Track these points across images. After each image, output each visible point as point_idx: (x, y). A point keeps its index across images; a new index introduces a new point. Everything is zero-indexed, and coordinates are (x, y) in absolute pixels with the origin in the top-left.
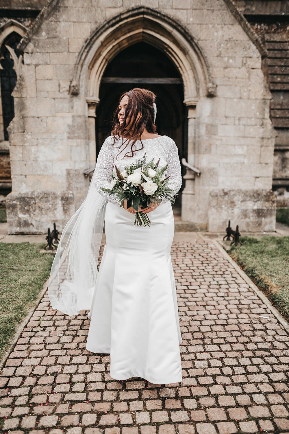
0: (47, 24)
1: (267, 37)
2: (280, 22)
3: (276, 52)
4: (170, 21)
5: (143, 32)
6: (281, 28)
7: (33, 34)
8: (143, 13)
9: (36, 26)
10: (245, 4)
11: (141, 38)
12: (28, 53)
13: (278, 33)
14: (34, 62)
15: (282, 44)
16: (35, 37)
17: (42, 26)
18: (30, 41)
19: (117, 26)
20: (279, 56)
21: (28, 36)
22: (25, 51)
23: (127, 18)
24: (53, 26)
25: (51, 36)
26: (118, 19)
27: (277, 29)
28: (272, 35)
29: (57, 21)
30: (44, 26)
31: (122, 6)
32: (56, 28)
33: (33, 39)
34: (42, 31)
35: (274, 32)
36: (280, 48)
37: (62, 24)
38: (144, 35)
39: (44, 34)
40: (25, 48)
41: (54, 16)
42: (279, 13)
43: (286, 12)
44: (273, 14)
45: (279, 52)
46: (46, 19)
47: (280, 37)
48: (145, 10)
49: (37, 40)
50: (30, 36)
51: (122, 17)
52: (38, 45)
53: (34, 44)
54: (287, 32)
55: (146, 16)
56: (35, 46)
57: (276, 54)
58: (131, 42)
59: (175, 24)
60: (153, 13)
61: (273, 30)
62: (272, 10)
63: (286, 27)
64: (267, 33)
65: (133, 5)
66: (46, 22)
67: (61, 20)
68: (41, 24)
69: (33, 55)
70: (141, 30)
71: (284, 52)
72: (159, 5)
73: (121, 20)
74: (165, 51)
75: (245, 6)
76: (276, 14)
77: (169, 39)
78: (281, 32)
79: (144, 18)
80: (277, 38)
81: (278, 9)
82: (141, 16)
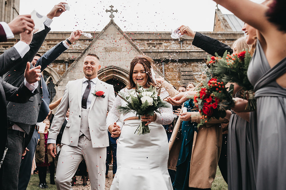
0: (70, 74)
1: (182, 69)
2: (188, 62)
3: (187, 76)
4: (125, 71)
5: (113, 75)
6: (188, 65)
7: (63, 78)
8: (113, 68)
9: (65, 75)
10: (168, 54)
11: (112, 78)
12: (60, 86)
13: (187, 67)
14: (63, 89)
15: (190, 72)
16: (64, 79)
17: (67, 75)
18: (61, 81)
19: (101, 73)
20: (189, 78)
21: (61, 79)
22: (59, 85)
23: (105, 70)
24: (72, 75)
25: (71, 78)
26: (102, 71)
27: (187, 65)
28: (184, 68)
29: (74, 72)
30: (68, 74)
31: (104, 66)
32: (74, 75)
33: (63, 80)
34: (67, 76)
35: (185, 67)
36: (189, 75)
37: (77, 74)
38: (114, 76)
39: (68, 77)
40: (59, 83)
41: (73, 70)
42: (186, 58)
43: (190, 57)
44: (183, 58)
45: (189, 76)
46: (69, 71)
47: (189, 69)
48: (114, 67)
49: (65, 80)
50: (62, 78)
51: (104, 70)
52: (65, 82)
53: (63, 82)
54: (192, 66)
55: (114, 69)
56: (63, 83)
57: (187, 77)
58: (107, 79)
59: (127, 72)
60: (117, 68)
61: (184, 66)
62: (183, 57)
63: (191, 64)
64: (182, 67)
65: (108, 65)
66: (69, 73)
67: (76, 72)
68: (67, 73)
69: (62, 86)
70: (112, 75)
71: (191, 76)
72: (120, 65)
73: (103, 71)
74: (123, 82)
75: (168, 55)
76: (185, 58)
77: (125, 78)
78: (189, 66)
79: (113, 70)
80: (187, 69)
81: (186, 56)
82: (112, 69)
